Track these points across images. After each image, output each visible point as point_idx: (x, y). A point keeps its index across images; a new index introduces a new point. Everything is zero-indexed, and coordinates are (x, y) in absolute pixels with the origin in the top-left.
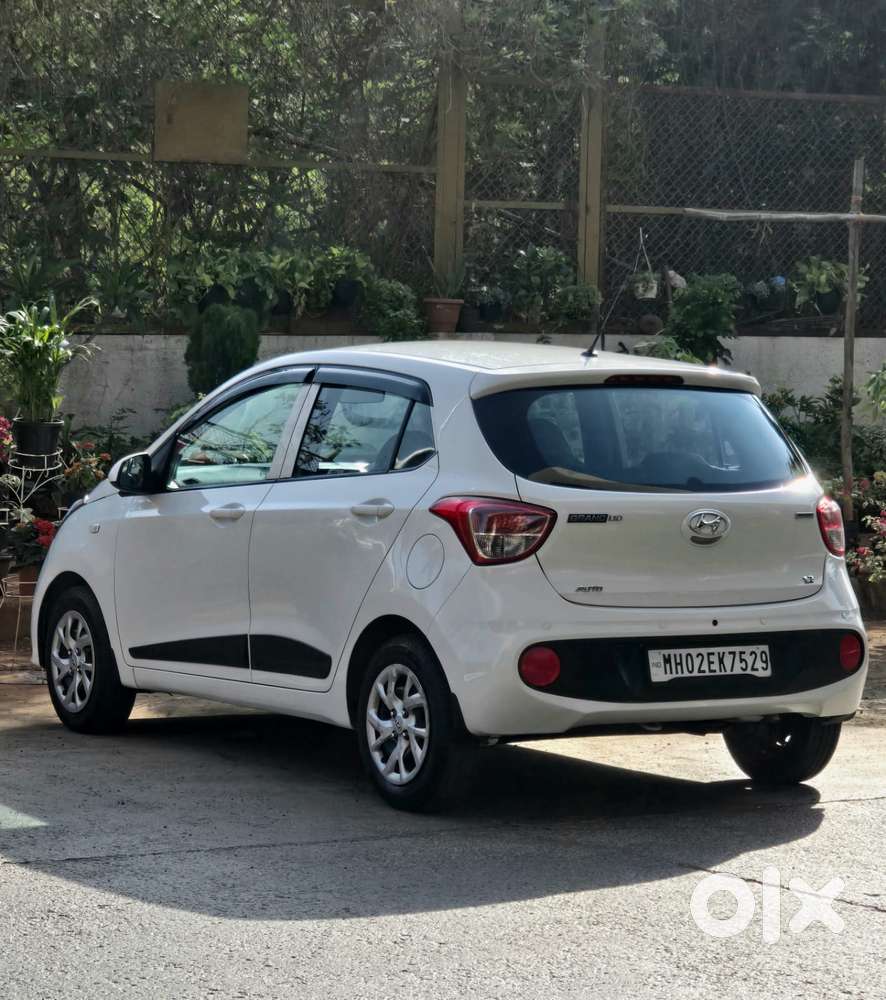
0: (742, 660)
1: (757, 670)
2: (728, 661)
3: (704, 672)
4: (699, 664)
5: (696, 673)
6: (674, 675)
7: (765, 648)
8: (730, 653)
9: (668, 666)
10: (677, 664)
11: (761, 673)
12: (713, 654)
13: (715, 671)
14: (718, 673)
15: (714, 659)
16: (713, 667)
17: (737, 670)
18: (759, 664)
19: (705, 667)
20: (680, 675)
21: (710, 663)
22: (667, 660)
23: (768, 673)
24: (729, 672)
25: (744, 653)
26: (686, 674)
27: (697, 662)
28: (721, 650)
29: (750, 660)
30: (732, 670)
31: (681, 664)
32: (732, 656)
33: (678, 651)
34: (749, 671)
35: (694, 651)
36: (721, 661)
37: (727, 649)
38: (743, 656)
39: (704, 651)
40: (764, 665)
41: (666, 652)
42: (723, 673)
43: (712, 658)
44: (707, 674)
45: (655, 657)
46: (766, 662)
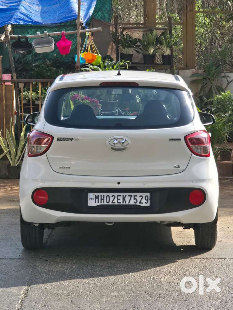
0: (134, 199)
1: (142, 203)
2: (127, 199)
3: (115, 203)
4: (113, 200)
5: (110, 203)
6: (100, 204)
7: (148, 194)
8: (129, 196)
9: (97, 200)
10: (101, 199)
11: (144, 205)
12: (120, 196)
13: (120, 203)
14: (122, 204)
15: (121, 198)
16: (119, 201)
17: (132, 203)
18: (144, 201)
19: (115, 201)
20: (102, 204)
21: (118, 199)
22: (97, 197)
23: (148, 205)
24: (127, 203)
25: (136, 196)
26: (106, 203)
27: (111, 199)
28: (124, 194)
29: (139, 199)
30: (129, 203)
31: (104, 199)
32: (130, 197)
33: (102, 194)
34: (138, 204)
35: (111, 195)
36: (124, 199)
37: (127, 194)
38: (136, 197)
39: (116, 194)
40: (146, 202)
41: (97, 194)
42: (124, 204)
43: (119, 198)
44: (116, 204)
45: (91, 196)
46: (147, 200)
